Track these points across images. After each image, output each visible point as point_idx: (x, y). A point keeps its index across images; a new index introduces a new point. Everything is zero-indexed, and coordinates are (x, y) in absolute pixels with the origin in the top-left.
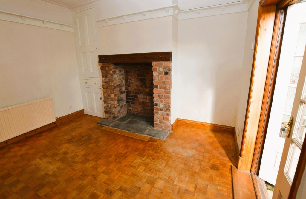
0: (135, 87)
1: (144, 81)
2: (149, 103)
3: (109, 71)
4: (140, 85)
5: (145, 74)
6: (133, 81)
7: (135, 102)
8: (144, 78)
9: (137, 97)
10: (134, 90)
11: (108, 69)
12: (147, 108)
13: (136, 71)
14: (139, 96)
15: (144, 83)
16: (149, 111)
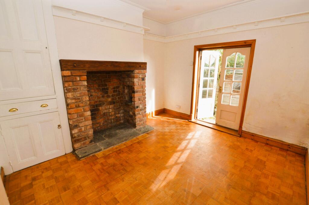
0: (96, 100)
1: (106, 90)
2: (112, 112)
3: (81, 82)
4: (101, 96)
5: (107, 83)
6: (92, 93)
7: (95, 116)
8: (105, 87)
9: (98, 110)
10: (95, 103)
11: (80, 79)
12: (111, 117)
13: (95, 80)
14: (100, 108)
15: (107, 93)
16: (113, 120)
